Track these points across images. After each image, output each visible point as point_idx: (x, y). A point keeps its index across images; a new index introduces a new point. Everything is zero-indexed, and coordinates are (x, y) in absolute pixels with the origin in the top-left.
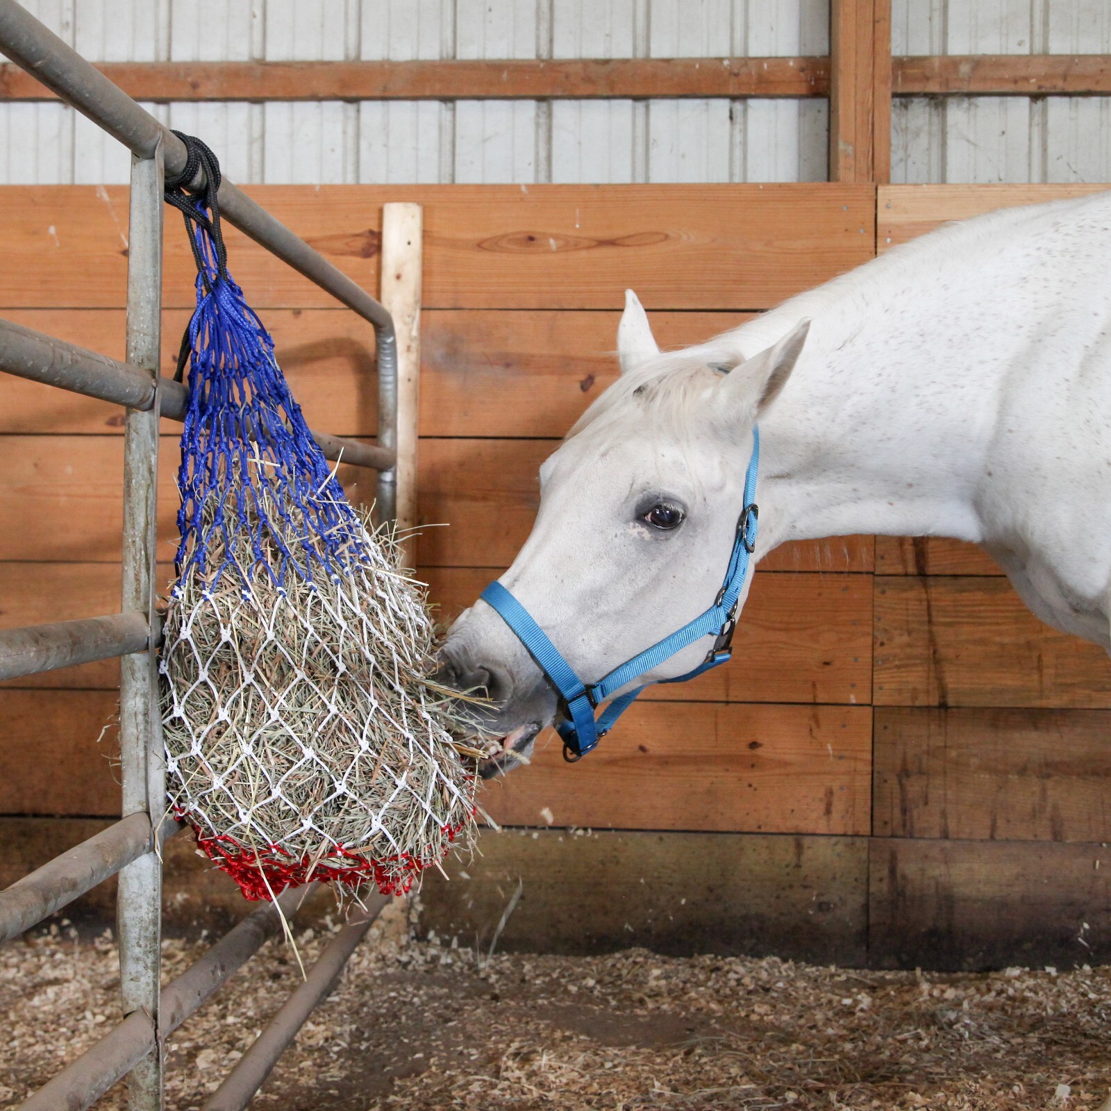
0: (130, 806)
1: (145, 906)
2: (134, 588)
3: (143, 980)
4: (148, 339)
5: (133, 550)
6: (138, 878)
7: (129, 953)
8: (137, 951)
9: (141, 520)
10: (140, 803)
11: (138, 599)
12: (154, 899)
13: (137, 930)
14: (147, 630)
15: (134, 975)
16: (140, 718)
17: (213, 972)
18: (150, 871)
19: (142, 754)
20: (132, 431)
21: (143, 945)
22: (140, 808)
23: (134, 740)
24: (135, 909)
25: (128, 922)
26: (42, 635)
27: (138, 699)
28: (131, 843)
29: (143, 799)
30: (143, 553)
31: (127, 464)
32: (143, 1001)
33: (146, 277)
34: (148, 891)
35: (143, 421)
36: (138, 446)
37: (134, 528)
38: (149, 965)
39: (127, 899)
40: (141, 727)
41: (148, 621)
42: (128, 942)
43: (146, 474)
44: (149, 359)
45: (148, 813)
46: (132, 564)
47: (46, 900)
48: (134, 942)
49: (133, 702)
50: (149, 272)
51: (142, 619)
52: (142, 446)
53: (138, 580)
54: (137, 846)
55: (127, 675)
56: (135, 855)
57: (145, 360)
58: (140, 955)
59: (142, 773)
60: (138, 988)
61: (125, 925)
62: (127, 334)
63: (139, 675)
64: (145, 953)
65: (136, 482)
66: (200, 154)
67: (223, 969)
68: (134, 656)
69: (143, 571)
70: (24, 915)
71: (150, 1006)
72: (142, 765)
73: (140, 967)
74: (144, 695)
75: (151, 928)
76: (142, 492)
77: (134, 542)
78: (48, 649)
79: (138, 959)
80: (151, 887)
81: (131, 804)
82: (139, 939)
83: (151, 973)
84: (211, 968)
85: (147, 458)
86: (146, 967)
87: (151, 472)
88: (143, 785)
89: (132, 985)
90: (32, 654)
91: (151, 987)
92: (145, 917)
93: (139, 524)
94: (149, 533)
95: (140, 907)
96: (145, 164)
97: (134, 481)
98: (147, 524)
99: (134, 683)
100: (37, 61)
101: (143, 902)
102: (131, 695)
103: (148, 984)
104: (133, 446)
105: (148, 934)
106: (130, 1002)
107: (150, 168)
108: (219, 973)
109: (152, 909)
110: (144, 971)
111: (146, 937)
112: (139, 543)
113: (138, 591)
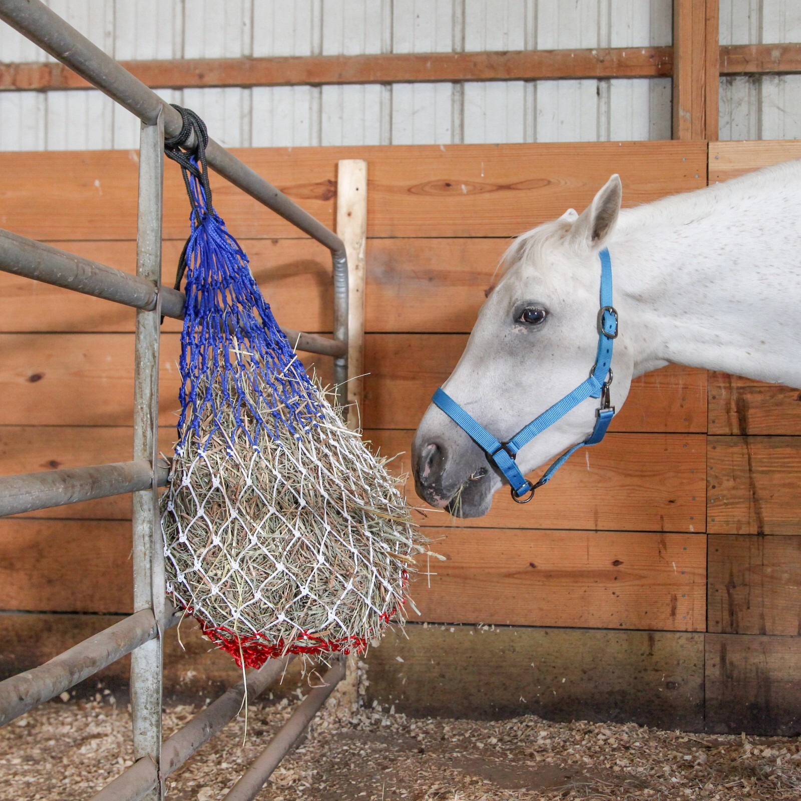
0: (140, 604)
1: (151, 679)
2: (142, 442)
3: (149, 734)
4: (152, 257)
5: (141, 414)
6: (145, 658)
7: (139, 714)
8: (145, 712)
9: (147, 392)
10: (147, 602)
11: (145, 450)
12: (157, 674)
13: (145, 697)
14: (151, 473)
15: (143, 730)
16: (147, 538)
17: (204, 729)
18: (154, 653)
19: (148, 566)
20: (141, 326)
21: (149, 708)
22: (147, 606)
23: (142, 555)
24: (143, 681)
25: (139, 691)
26: (68, 476)
27: (145, 525)
28: (139, 632)
29: (149, 599)
30: (149, 416)
31: (137, 351)
32: (149, 750)
33: (151, 212)
34: (152, 668)
35: (150, 318)
36: (145, 337)
37: (142, 398)
38: (154, 723)
39: (138, 674)
40: (148, 545)
41: (152, 467)
42: (138, 705)
43: (151, 358)
44: (153, 273)
45: (152, 609)
46: (141, 424)
47: (72, 673)
48: (143, 706)
49: (141, 527)
50: (153, 208)
51: (148, 465)
52: (148, 337)
53: (145, 436)
54: (143, 635)
55: (137, 507)
56: (142, 641)
57: (150, 273)
58: (147, 716)
59: (148, 580)
60: (145, 740)
61: (136, 693)
62: (137, 254)
63: (146, 507)
64: (150, 714)
65: (144, 364)
66: (192, 121)
67: (211, 727)
68: (142, 492)
69: (149, 429)
70: (54, 684)
71: (154, 754)
72: (148, 574)
73: (147, 724)
74: (150, 522)
75: (155, 695)
76: (148, 371)
77: (142, 408)
78: (73, 486)
79: (145, 718)
80: (155, 665)
81: (140, 603)
82: (147, 703)
83: (155, 729)
84: (203, 725)
85: (152, 346)
86: (151, 725)
87: (154, 357)
88: (149, 588)
89: (141, 738)
90: (60, 490)
91: (155, 739)
92: (151, 687)
93: (145, 394)
94: (153, 401)
95: (147, 679)
96: (150, 129)
97: (142, 363)
98: (152, 395)
99: (142, 513)
100: (65, 52)
101: (149, 675)
102: (140, 522)
103: (153, 737)
104: (142, 337)
105: (152, 700)
106: (140, 751)
107: (155, 131)
108: (208, 730)
109: (155, 681)
110: (150, 728)
111: (151, 702)
112: (146, 409)
113: (145, 444)
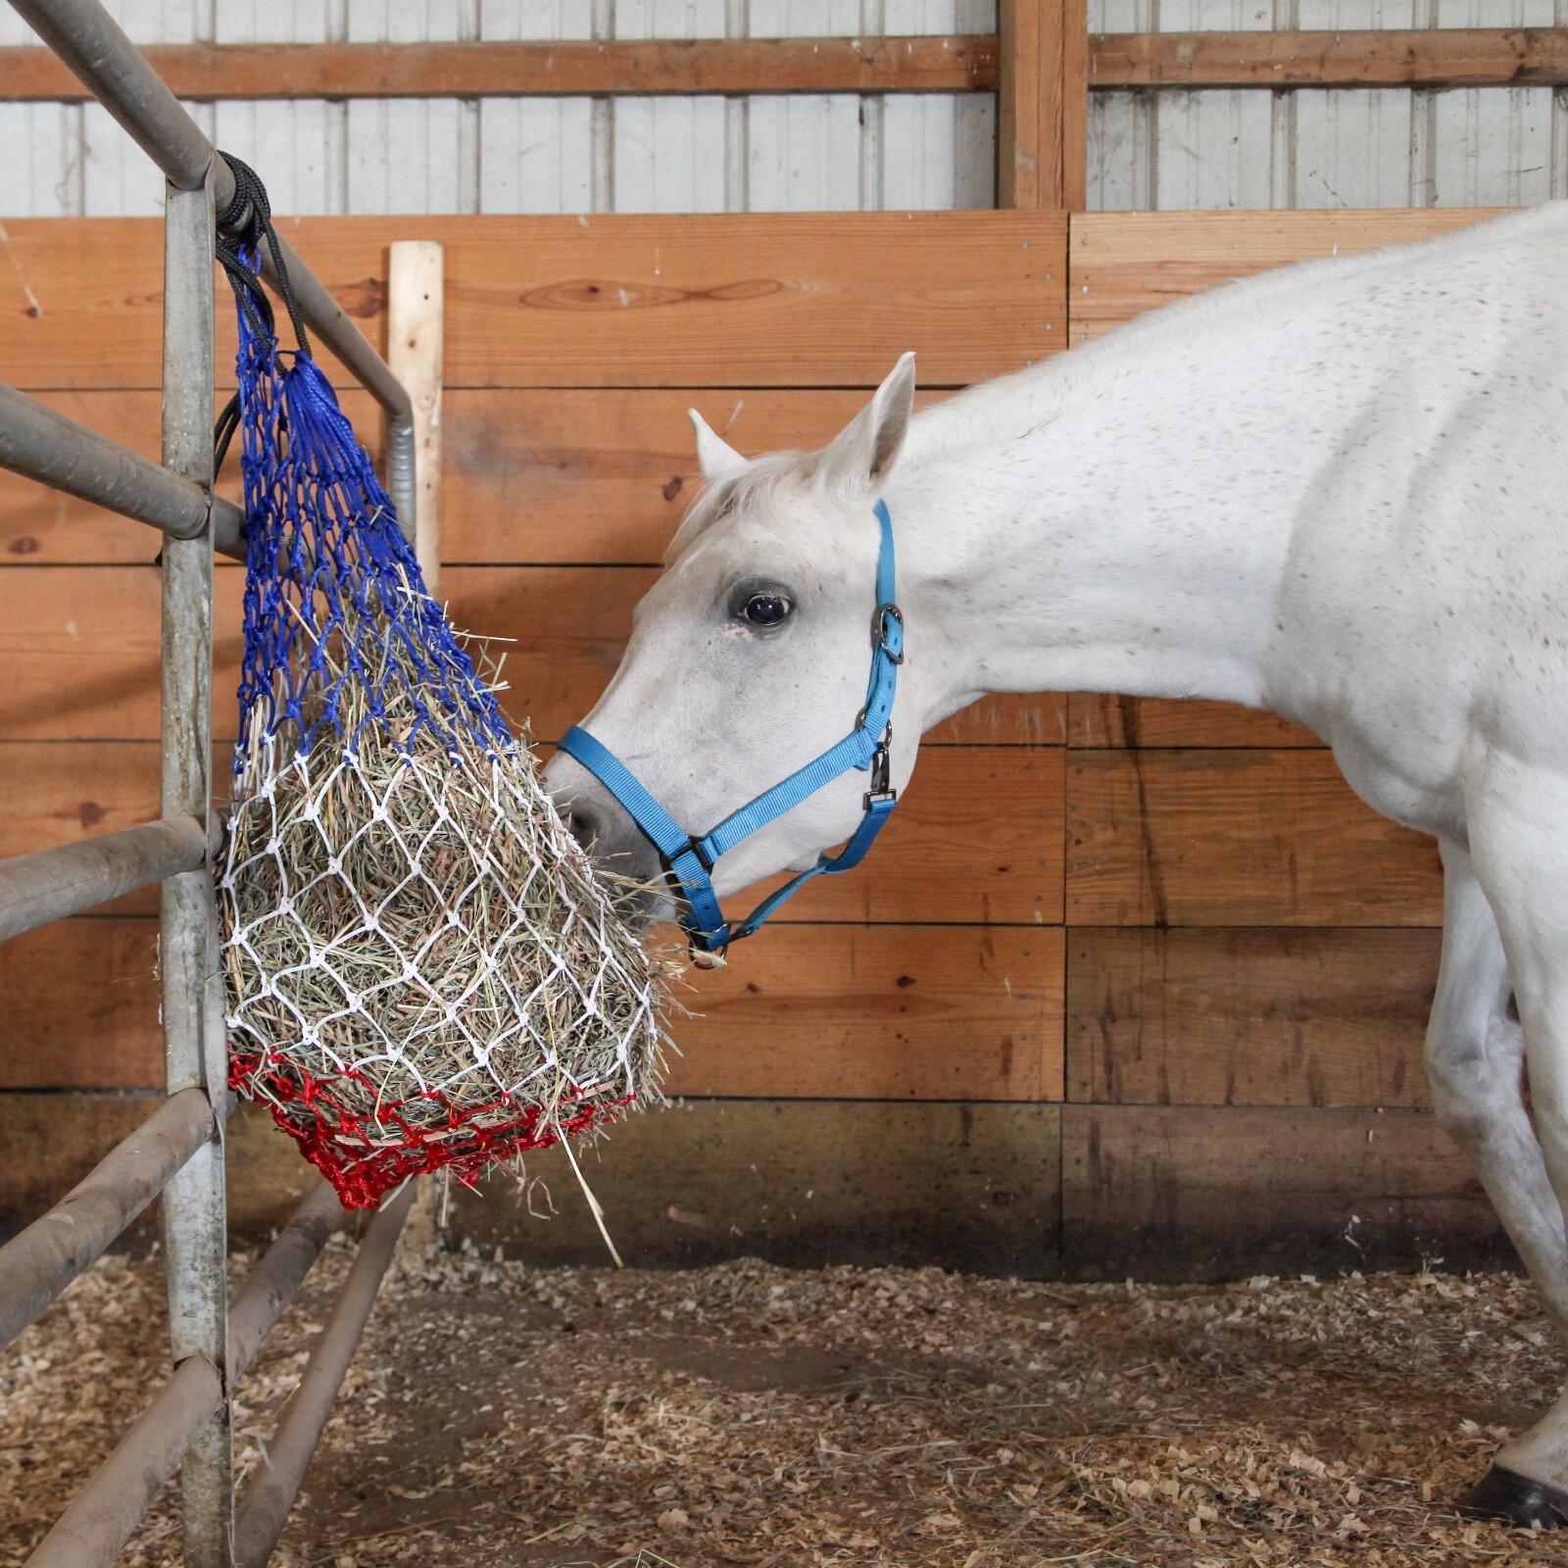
0: (178, 1080)
1: (201, 1215)
2: (179, 780)
3: (201, 1315)
4: (195, 439)
5: (177, 730)
6: (191, 1177)
7: (180, 1280)
8: (192, 1276)
9: (189, 689)
10: (192, 1075)
11: (186, 797)
12: (214, 1206)
13: (191, 1247)
14: (204, 839)
15: (187, 1308)
16: (190, 959)
17: (271, 1302)
18: (208, 1168)
19: (193, 1009)
20: (173, 566)
21: (200, 1268)
22: (192, 1082)
23: (182, 989)
24: (188, 1220)
25: (179, 1237)
26: (111, 851)
27: (186, 933)
28: (193, 1130)
29: (196, 1069)
30: (192, 733)
31: (165, 612)
32: (201, 1344)
33: (191, 354)
34: (205, 1195)
35: (191, 554)
36: (182, 587)
37: (178, 700)
38: (209, 1294)
39: (176, 1206)
40: (192, 972)
41: (203, 827)
42: (178, 1264)
43: (195, 625)
44: (197, 468)
45: (204, 1089)
46: (177, 749)
47: (124, 1212)
48: (187, 1264)
49: (180, 939)
50: (195, 346)
51: (195, 825)
52: (189, 587)
53: (185, 771)
54: (199, 1136)
55: (169, 901)
56: (198, 1146)
57: (191, 469)
58: (196, 1282)
59: (194, 1035)
60: (193, 1326)
61: (173, 1242)
62: (164, 433)
63: (187, 901)
64: (203, 1278)
65: (181, 637)
66: (247, 187)
67: (280, 1299)
68: (182, 876)
69: (193, 758)
70: (105, 1231)
71: (213, 1349)
72: (194, 1024)
73: (196, 1298)
74: (196, 929)
75: (211, 1245)
76: (190, 652)
77: (178, 719)
78: (119, 870)
79: (193, 1287)
80: (209, 1189)
81: (180, 1075)
82: (194, 1260)
83: (211, 1306)
84: (269, 1297)
85: (197, 603)
86: (205, 1298)
87: (201, 623)
88: (195, 1050)
89: (186, 1321)
90: (106, 877)
91: (213, 1324)
92: (202, 1230)
93: (186, 693)
94: (201, 706)
95: (195, 1216)
96: (186, 198)
97: (177, 635)
98: (197, 694)
99: (181, 913)
101: (198, 1209)
102: (176, 928)
103: (207, 1320)
104: (176, 587)
105: (206, 1253)
106: (183, 1345)
107: (195, 202)
108: (277, 1303)
109: (211, 1219)
110: (202, 1304)
111: (203, 1257)
112: (186, 721)
113: (184, 786)
